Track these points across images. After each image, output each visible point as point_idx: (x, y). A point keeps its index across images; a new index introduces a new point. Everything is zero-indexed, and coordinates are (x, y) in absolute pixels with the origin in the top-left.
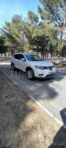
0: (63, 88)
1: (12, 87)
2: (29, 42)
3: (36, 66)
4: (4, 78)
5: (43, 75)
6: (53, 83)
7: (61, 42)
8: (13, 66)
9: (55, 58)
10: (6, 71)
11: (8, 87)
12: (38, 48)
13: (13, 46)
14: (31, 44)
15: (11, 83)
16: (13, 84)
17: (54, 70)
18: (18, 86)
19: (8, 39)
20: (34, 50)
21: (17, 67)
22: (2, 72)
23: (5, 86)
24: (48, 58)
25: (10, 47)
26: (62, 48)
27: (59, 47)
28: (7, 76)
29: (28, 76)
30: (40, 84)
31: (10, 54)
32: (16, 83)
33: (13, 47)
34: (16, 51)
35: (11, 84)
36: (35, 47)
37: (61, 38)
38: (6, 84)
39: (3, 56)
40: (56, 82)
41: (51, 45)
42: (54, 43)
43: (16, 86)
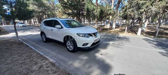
0: (113, 56)
1: (47, 67)
2: (62, 6)
3: (77, 34)
4: (31, 55)
5: (88, 44)
6: (100, 53)
7: (97, 6)
8: (43, 36)
9: (91, 23)
10: (33, 43)
11: (40, 68)
12: (73, 12)
13: (40, 10)
14: (65, 7)
15: (43, 61)
16: (47, 62)
17: (99, 36)
18: (56, 64)
19: (33, 2)
20: (69, 14)
21: (50, 37)
22: (28, 46)
23: (35, 68)
24: (85, 23)
25: (36, 12)
26: (100, 12)
27: (97, 11)
28: (35, 51)
29: (68, 47)
30: (85, 56)
31: (37, 20)
32: (51, 60)
33: (40, 12)
34: (45, 17)
35: (44, 64)
36: (70, 11)
37: (96, 2)
38: (36, 64)
39: (27, 23)
40: (103, 51)
41: (88, 9)
42: (91, 7)
43: (53, 64)
